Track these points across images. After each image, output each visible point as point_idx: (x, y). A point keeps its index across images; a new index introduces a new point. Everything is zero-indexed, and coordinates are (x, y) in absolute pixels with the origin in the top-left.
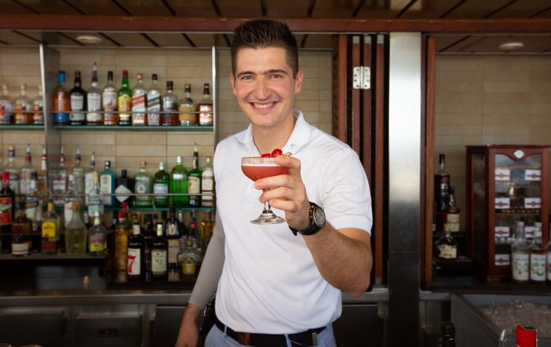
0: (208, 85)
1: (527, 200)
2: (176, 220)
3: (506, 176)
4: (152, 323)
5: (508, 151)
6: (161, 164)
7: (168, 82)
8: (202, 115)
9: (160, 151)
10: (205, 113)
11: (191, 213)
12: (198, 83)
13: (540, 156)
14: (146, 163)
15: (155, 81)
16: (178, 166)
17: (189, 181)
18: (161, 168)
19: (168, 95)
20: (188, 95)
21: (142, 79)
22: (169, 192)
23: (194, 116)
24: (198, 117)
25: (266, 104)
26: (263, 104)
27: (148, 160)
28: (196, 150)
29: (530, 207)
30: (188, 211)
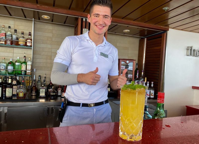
0: (31, 33)
1: (129, 75)
2: (16, 79)
3: (124, 68)
4: (6, 114)
5: (125, 61)
6: (11, 59)
7: (15, 30)
8: (28, 43)
9: (11, 55)
10: (29, 42)
11: (22, 77)
12: (27, 32)
13: (133, 63)
14: (4, 58)
15: (10, 29)
16: (17, 60)
17: (22, 66)
18: (11, 61)
19: (14, 34)
20: (22, 35)
21: (4, 27)
22: (14, 69)
23: (25, 43)
24: (26, 43)
25: (101, 26)
26: (100, 26)
27: (6, 58)
28: (25, 55)
29: (130, 77)
30: (21, 76)
